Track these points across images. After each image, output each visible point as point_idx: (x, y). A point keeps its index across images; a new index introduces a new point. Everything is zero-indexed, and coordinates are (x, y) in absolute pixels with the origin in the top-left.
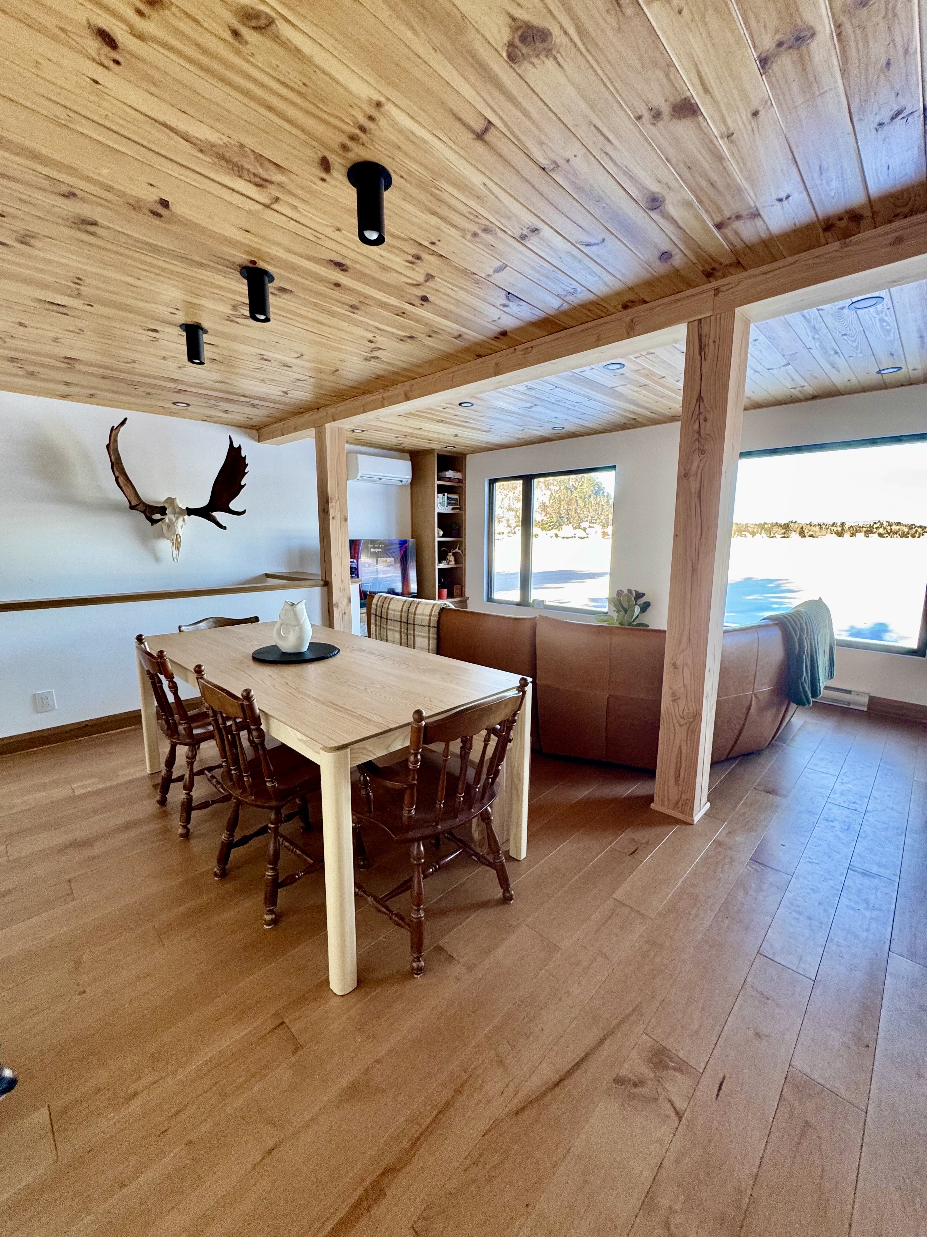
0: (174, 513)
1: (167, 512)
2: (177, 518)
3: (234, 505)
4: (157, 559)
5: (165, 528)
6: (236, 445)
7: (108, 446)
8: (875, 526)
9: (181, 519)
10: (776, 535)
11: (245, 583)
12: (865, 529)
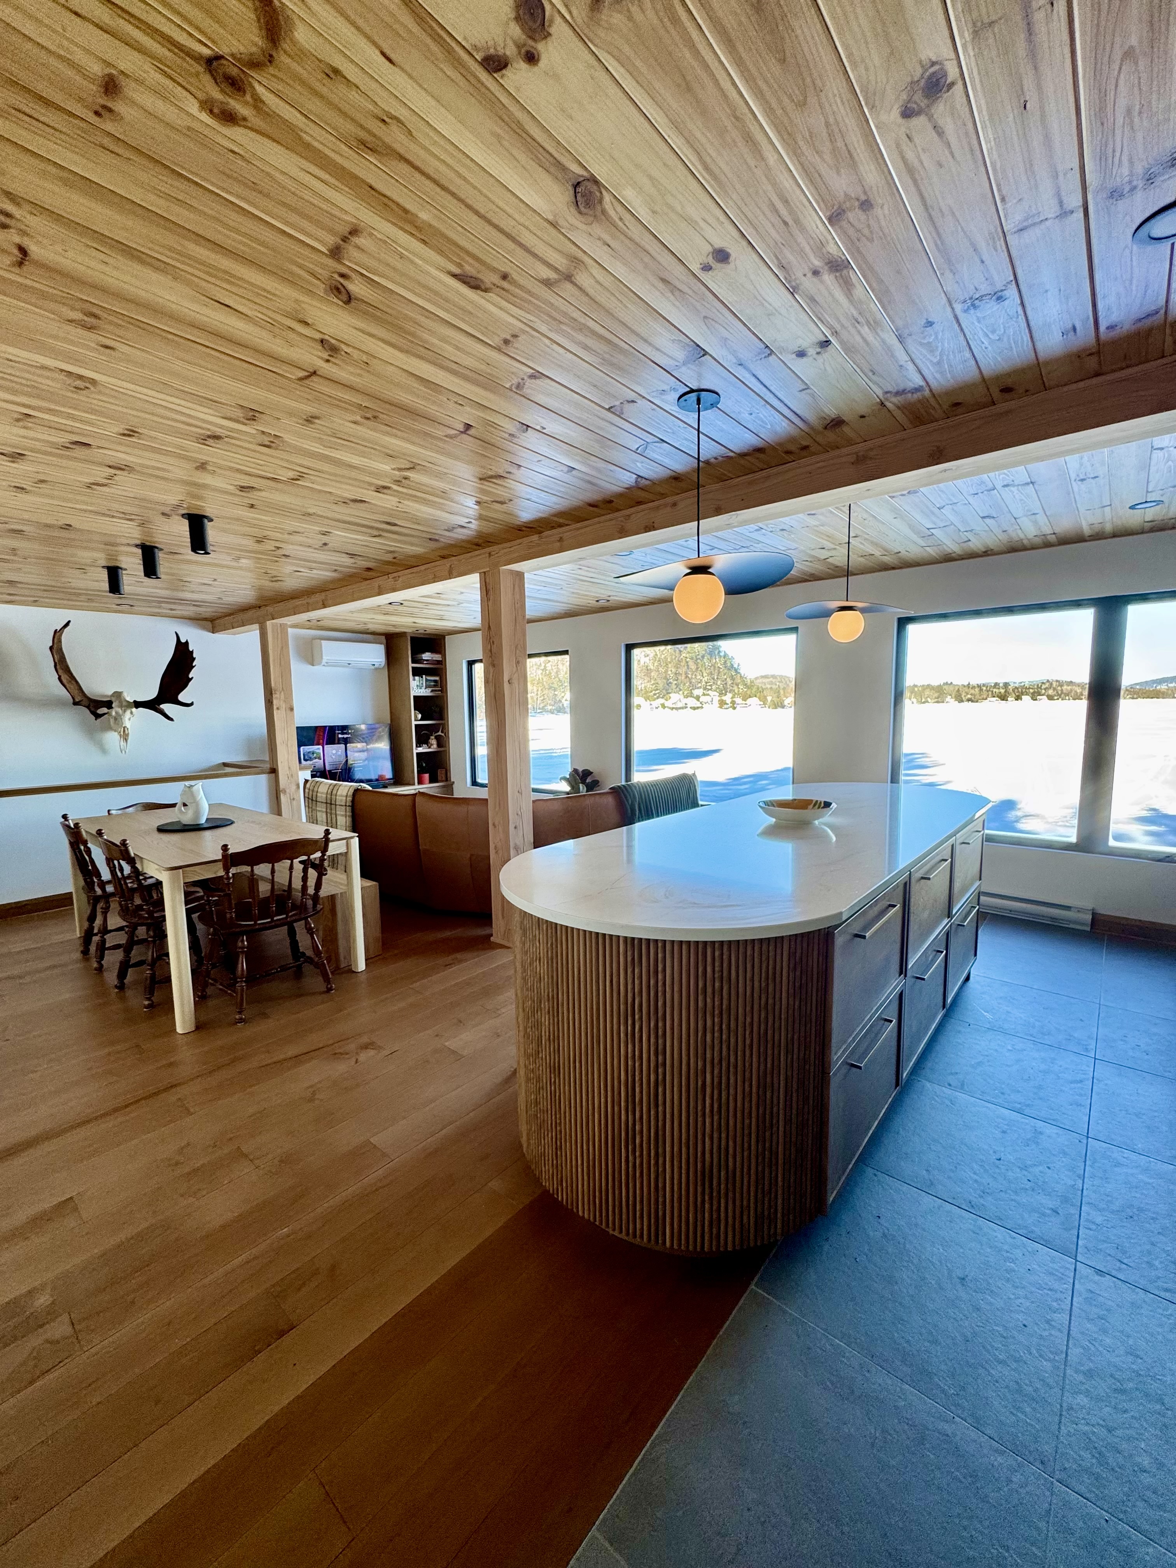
0: (121, 706)
1: (113, 705)
2: (125, 712)
3: (182, 697)
4: (103, 750)
5: (112, 721)
6: (183, 640)
7: (51, 648)
8: (1044, 687)
9: (128, 712)
10: (929, 700)
11: (201, 771)
12: (1031, 691)
